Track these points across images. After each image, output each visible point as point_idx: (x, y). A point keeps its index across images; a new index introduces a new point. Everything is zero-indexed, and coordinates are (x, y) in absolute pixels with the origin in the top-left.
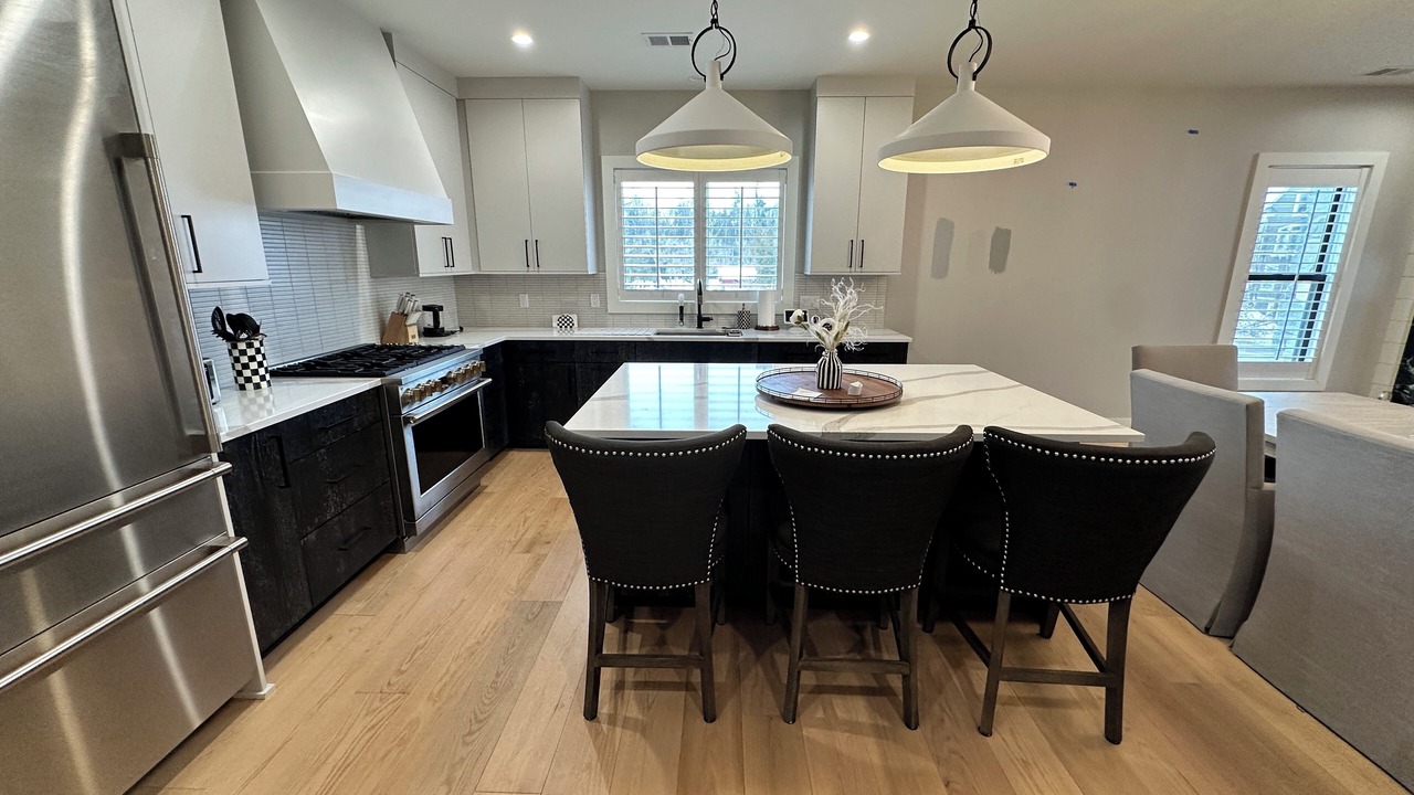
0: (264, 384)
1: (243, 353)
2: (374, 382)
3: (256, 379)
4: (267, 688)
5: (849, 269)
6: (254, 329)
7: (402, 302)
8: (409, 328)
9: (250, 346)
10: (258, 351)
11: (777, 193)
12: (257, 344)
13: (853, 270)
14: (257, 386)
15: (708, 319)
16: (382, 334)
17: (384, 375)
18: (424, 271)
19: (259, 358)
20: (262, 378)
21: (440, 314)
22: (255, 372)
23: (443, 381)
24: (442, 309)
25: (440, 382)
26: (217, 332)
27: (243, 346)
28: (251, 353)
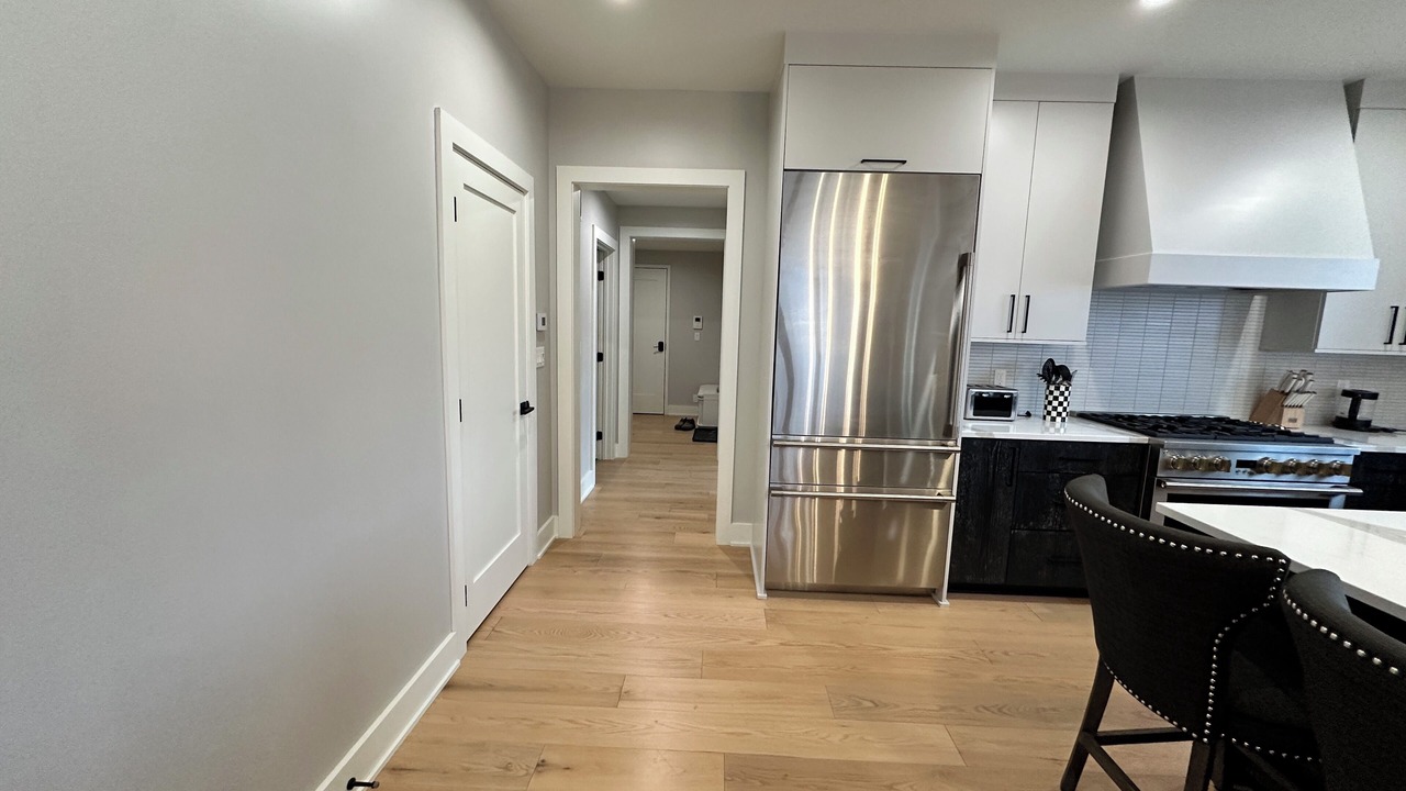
0: (1058, 419)
1: (1051, 393)
2: (1143, 439)
3: (1054, 414)
4: (945, 602)
6: (1068, 377)
7: (1287, 379)
8: (1285, 410)
9: (1057, 388)
10: (1066, 399)
12: (1062, 388)
14: (1053, 419)
16: (1254, 411)
17: (1154, 436)
20: (1059, 414)
21: (1365, 403)
22: (1055, 409)
23: (1241, 464)
24: (1374, 396)
25: (1234, 463)
26: (1043, 376)
27: (1052, 388)
28: (1056, 393)
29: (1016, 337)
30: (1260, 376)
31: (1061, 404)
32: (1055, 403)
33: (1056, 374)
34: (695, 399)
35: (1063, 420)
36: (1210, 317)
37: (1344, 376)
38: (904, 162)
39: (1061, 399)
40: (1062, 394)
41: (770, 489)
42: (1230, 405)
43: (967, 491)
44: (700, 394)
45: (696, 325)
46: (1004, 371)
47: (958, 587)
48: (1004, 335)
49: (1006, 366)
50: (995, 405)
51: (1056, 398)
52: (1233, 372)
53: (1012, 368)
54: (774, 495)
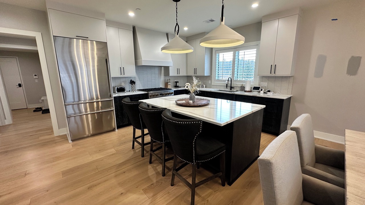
2: (146, 92)
5: (270, 74)
6: (135, 83)
7: (168, 80)
8: (168, 85)
10: (135, 87)
11: (255, 52)
13: (272, 74)
15: (233, 88)
16: (165, 86)
17: (148, 92)
18: (171, 74)
19: (135, 88)
20: (134, 90)
21: (177, 83)
22: (133, 89)
23: (160, 94)
24: (178, 82)
25: (159, 94)
26: (130, 83)
27: (132, 85)
28: (133, 86)
29: (122, 76)
30: (165, 80)
31: (134, 88)
32: (133, 88)
33: (132, 82)
34: (40, 101)
35: (135, 91)
36: (157, 71)
37: (175, 80)
38: (88, 38)
39: (134, 87)
40: (134, 86)
41: (67, 116)
42: (162, 86)
43: (117, 107)
44: (42, 99)
45: (35, 77)
46: (123, 83)
47: (119, 127)
48: (120, 75)
49: (123, 82)
50: (121, 90)
51: (133, 87)
52: (161, 80)
53: (125, 82)
54: (68, 117)
